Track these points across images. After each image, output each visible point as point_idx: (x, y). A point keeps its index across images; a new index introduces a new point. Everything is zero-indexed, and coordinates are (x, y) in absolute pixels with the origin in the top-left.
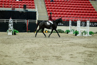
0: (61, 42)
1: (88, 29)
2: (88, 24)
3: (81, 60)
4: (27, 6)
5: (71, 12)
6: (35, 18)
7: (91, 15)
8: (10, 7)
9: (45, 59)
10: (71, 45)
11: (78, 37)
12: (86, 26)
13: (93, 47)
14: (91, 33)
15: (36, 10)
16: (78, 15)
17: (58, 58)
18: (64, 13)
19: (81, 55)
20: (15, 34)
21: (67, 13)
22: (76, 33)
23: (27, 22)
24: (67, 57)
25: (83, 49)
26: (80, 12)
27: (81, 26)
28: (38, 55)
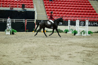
0: (60, 42)
1: (87, 28)
2: (87, 23)
3: (79, 60)
4: (26, 6)
5: (70, 11)
6: (34, 18)
7: (90, 15)
8: (9, 7)
9: (44, 58)
10: (69, 45)
11: (77, 37)
12: (85, 25)
13: (92, 47)
14: (90, 33)
15: (35, 9)
16: (77, 14)
17: (56, 58)
18: (63, 12)
19: (79, 54)
20: (13, 34)
21: (66, 13)
22: (75, 33)
23: (25, 21)
24: (65, 56)
25: (82, 49)
26: (79, 12)
27: (80, 25)
28: (36, 55)
